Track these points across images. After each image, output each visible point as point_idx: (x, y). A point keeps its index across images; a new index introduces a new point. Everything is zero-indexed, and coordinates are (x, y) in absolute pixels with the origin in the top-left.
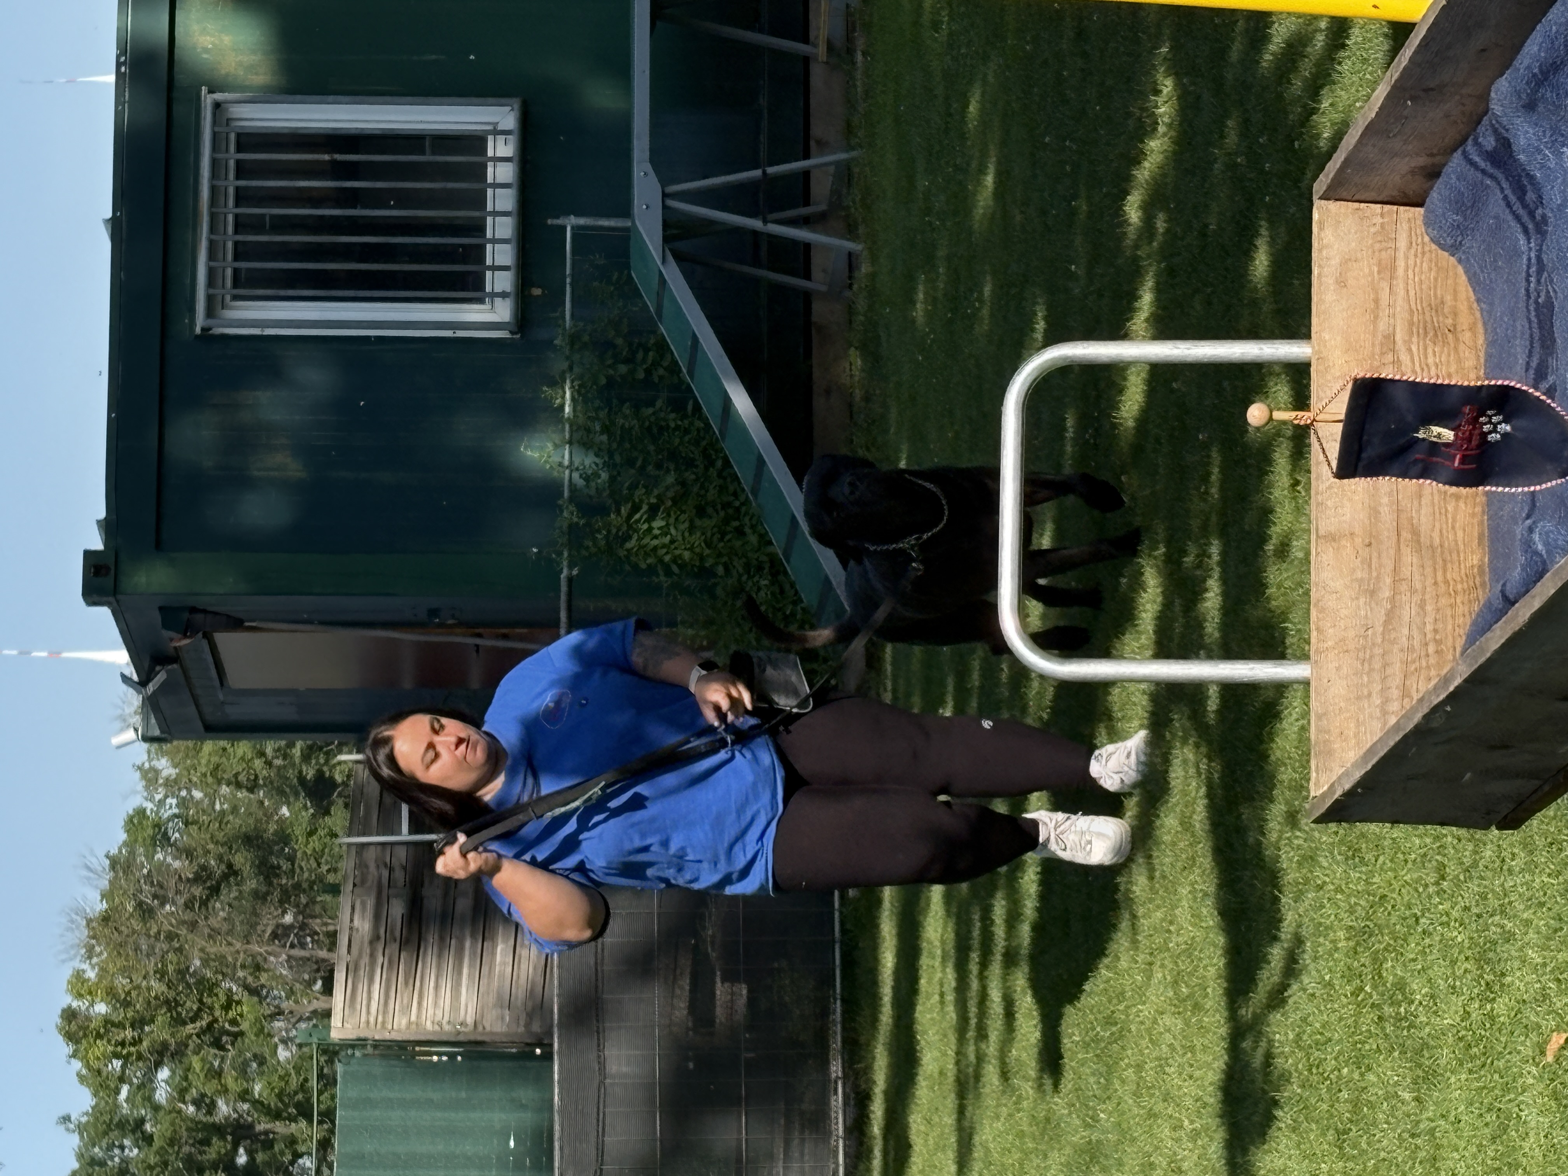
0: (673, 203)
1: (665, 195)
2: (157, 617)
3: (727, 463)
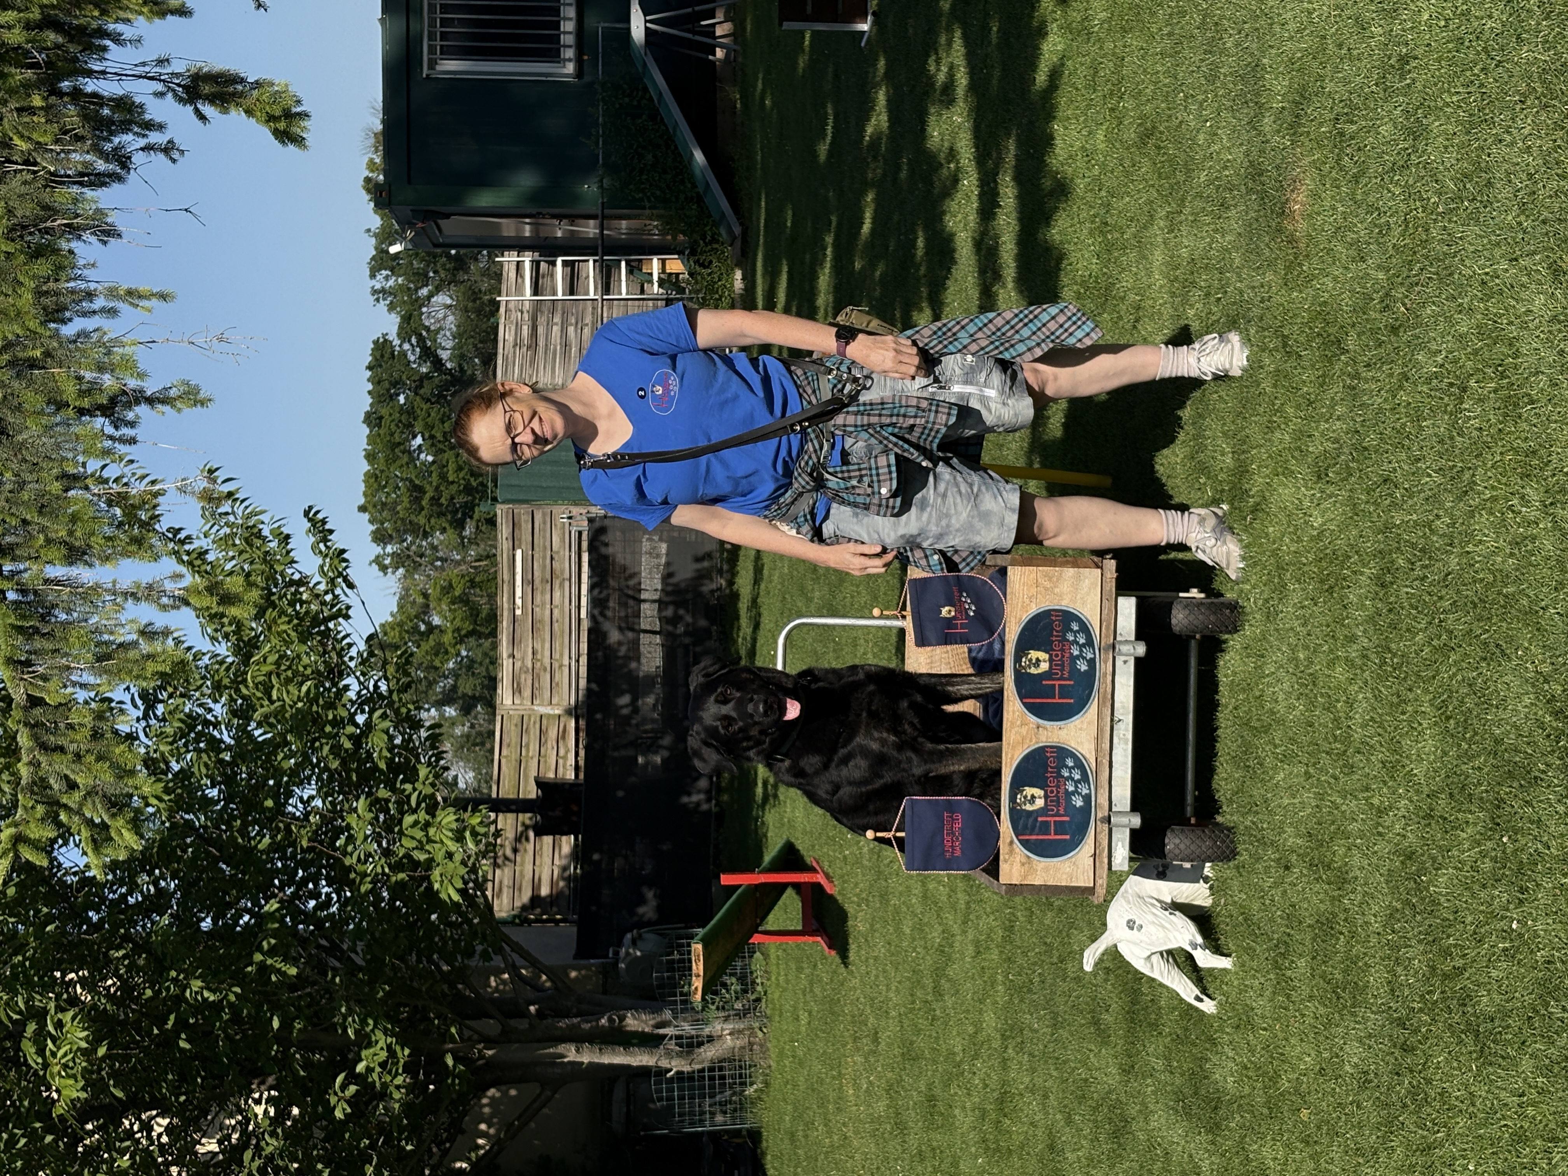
0: (648, 25)
1: (646, 21)
2: (410, 213)
3: (676, 147)
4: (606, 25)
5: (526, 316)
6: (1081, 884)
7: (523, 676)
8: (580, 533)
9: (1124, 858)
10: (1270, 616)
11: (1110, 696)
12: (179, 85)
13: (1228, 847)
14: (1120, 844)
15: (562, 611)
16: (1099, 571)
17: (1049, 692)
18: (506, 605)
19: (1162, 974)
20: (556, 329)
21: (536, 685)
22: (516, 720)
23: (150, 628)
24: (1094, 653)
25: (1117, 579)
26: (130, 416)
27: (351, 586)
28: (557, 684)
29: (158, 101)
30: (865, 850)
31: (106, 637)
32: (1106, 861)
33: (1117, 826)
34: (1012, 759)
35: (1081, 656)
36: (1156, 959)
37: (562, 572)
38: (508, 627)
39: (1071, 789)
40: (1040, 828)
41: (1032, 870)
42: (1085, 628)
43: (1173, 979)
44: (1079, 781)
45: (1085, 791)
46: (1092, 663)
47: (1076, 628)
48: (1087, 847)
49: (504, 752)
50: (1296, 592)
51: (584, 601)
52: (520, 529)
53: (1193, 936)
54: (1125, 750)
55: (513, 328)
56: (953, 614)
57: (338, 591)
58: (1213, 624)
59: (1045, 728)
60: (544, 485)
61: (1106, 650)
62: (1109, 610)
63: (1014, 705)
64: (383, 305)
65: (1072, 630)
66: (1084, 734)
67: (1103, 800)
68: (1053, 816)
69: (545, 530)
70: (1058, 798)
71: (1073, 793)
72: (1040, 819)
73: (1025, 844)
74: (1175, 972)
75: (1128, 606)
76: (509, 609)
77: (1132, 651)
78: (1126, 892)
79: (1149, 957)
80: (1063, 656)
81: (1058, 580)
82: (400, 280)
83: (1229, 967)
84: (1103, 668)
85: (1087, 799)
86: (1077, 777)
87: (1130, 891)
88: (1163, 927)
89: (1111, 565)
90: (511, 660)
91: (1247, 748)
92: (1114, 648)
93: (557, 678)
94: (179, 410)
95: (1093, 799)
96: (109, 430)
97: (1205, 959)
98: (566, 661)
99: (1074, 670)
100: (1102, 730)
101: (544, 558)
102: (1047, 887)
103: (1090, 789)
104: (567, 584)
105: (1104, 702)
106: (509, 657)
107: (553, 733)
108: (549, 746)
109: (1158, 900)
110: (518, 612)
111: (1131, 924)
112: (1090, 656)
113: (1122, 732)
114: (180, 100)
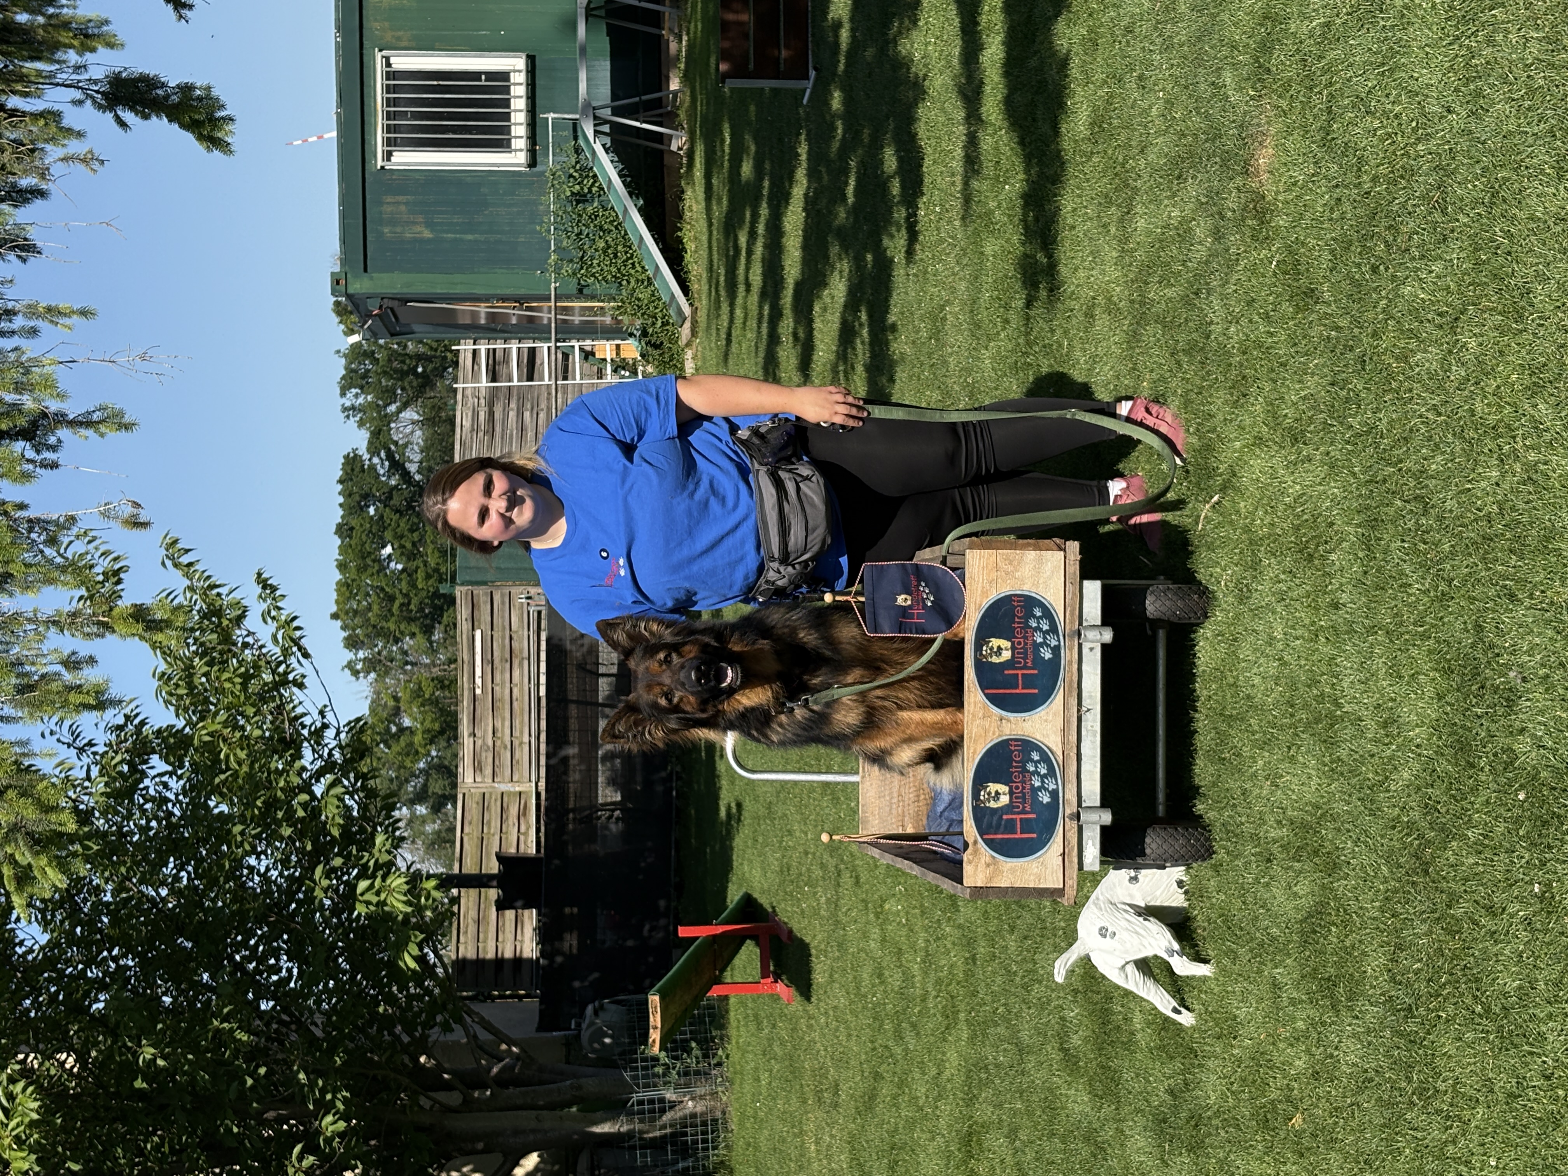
0: (599, 114)
3: (626, 234)
4: (556, 116)
5: (482, 401)
6: (1050, 885)
7: (484, 754)
8: (539, 613)
9: (1095, 857)
10: (1243, 595)
11: (1076, 686)
12: (97, 92)
13: (1203, 846)
14: (1090, 842)
15: (521, 690)
16: (1062, 553)
17: (1012, 682)
18: (466, 685)
19: (1137, 984)
20: (513, 415)
21: (497, 762)
22: (478, 798)
23: (73, 658)
24: (1059, 640)
25: (1081, 561)
26: (52, 440)
27: (306, 655)
28: (518, 762)
29: (76, 109)
30: (823, 899)
31: (28, 668)
32: (1076, 860)
33: (1087, 823)
34: (974, 752)
35: (1044, 644)
36: (1131, 969)
37: (521, 651)
38: (469, 705)
39: (1037, 784)
40: (1006, 827)
41: (997, 872)
42: (1048, 614)
43: (1149, 989)
44: (1045, 776)
45: (1052, 787)
46: (1056, 650)
47: (1039, 614)
48: (1056, 845)
49: (466, 830)
50: (1271, 567)
51: (543, 679)
52: (479, 610)
53: (1170, 942)
54: (1093, 742)
55: (470, 414)
56: (909, 602)
57: (293, 660)
58: (1181, 610)
59: (1009, 720)
60: (502, 566)
61: (1071, 637)
62: (1074, 594)
63: (975, 696)
64: (353, 422)
65: (1034, 616)
66: (1050, 726)
67: (1071, 794)
68: (1019, 813)
69: (503, 611)
70: (1024, 794)
71: (1039, 789)
72: (1005, 817)
73: (990, 844)
74: (1150, 983)
75: (1093, 589)
76: (469, 689)
77: (1099, 637)
78: (1098, 899)
79: (1123, 967)
80: (1026, 644)
81: (1019, 563)
82: (369, 398)
83: (1209, 974)
84: (1068, 656)
85: (1054, 794)
86: (1043, 771)
87: (1101, 897)
88: (1137, 933)
89: (1074, 547)
90: (472, 739)
91: (1222, 738)
92: (1079, 635)
93: (517, 755)
94: (102, 435)
95: (1061, 795)
96: (30, 454)
97: (1183, 966)
98: (526, 739)
99: (1038, 660)
100: (1069, 722)
101: (503, 638)
102: (1014, 890)
103: (1057, 784)
104: (526, 663)
105: (1070, 692)
106: (470, 735)
107: (513, 811)
108: (511, 823)
109: (1130, 905)
110: (478, 691)
111: (1103, 932)
112: (1054, 643)
113: (1090, 724)
114: (100, 107)
